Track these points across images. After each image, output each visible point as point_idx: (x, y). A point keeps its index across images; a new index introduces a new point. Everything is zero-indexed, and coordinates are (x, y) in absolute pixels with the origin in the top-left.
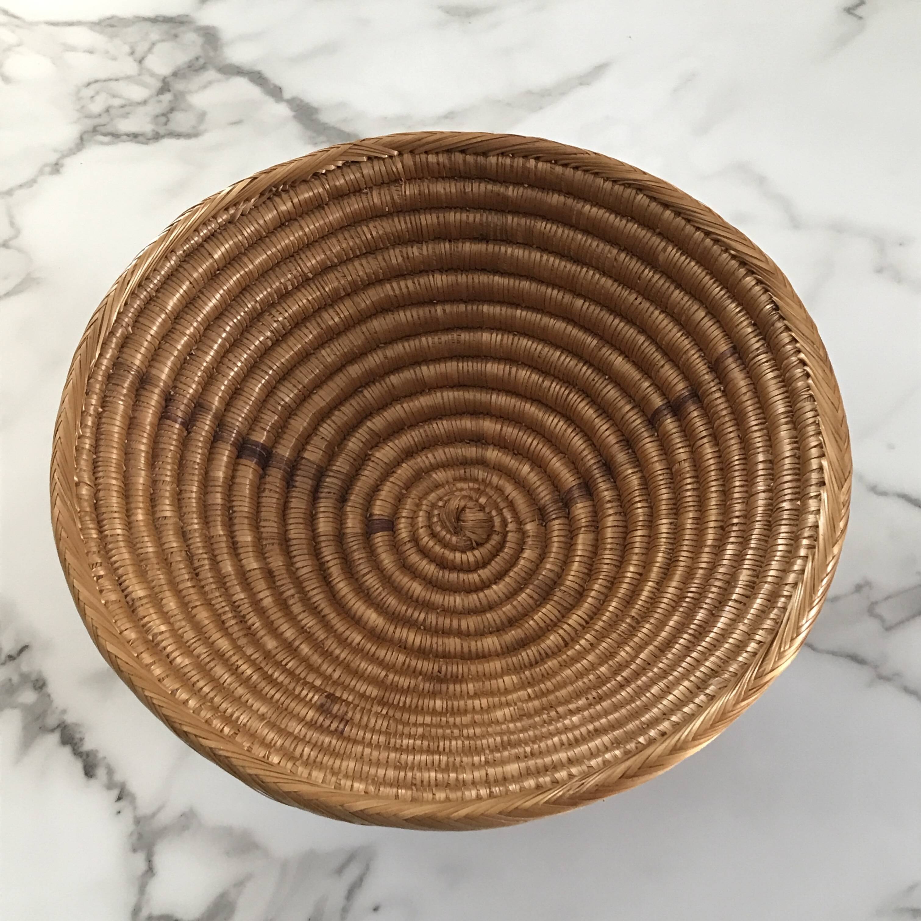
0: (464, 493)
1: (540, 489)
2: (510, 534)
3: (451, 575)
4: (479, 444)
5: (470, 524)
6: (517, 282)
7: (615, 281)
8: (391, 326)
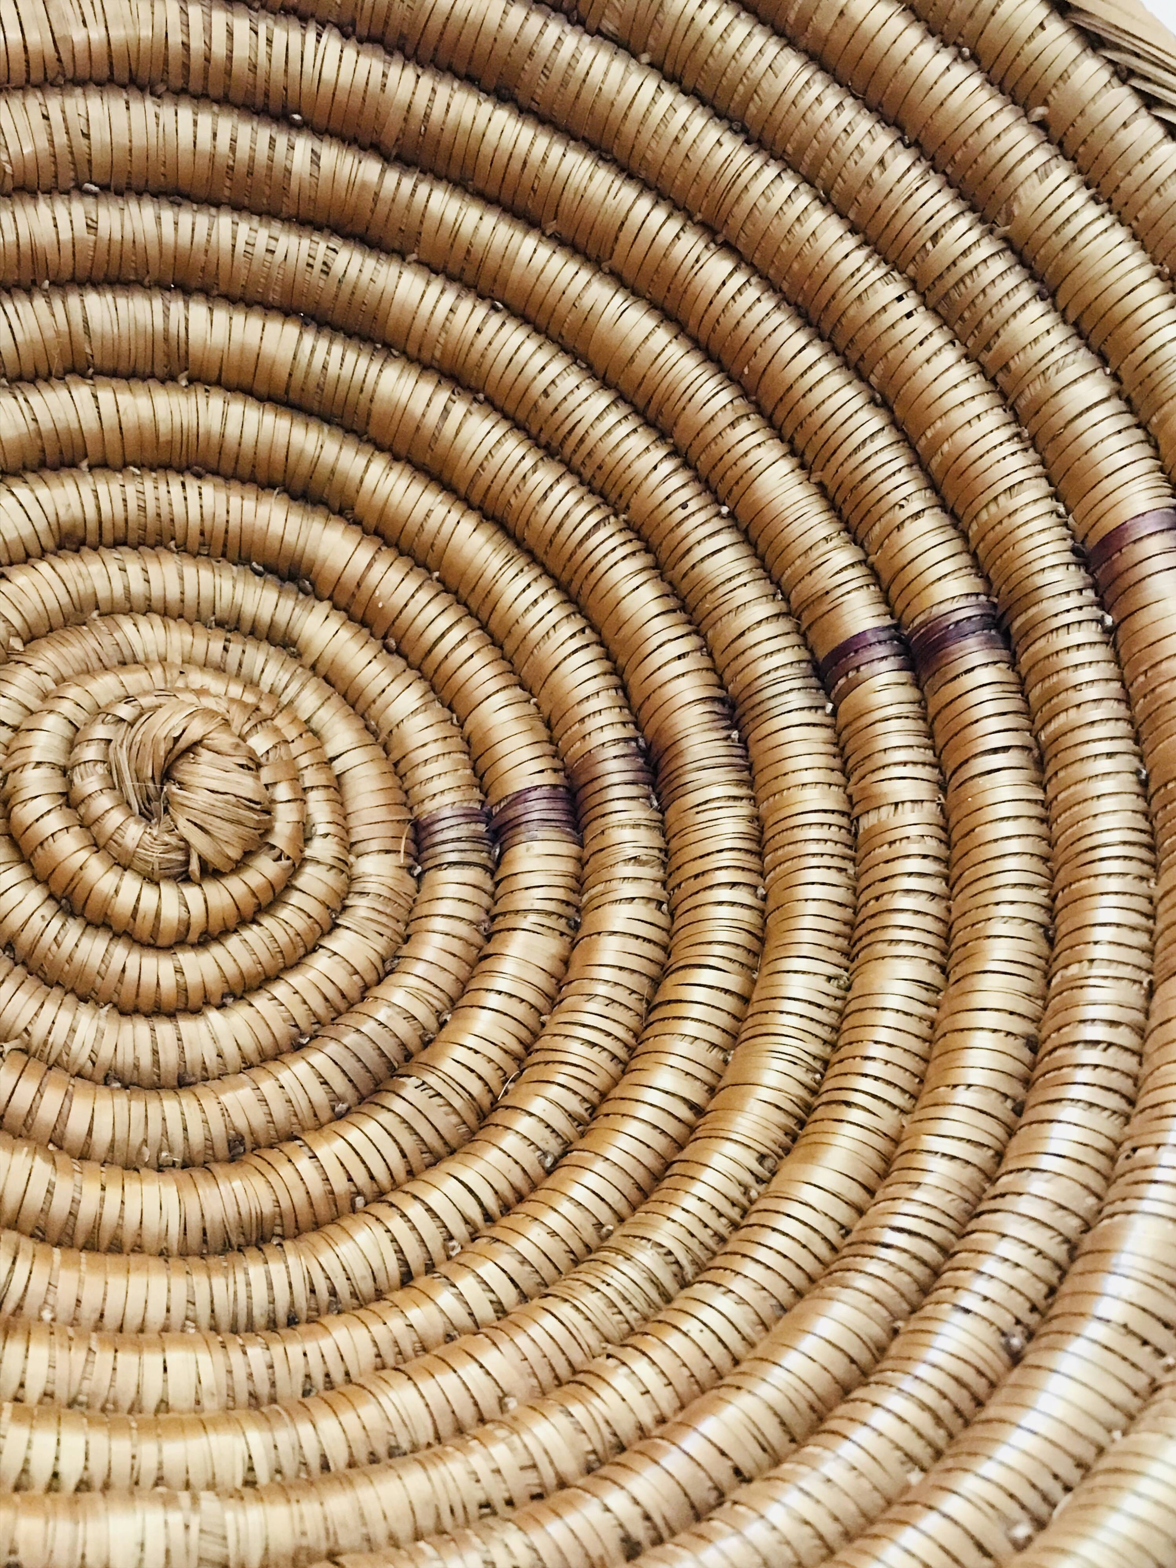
0: (208, 702)
1: (433, 769)
2: (310, 870)
3: (86, 942)
4: (289, 585)
5: (200, 799)
6: (557, 150)
7: (853, 230)
8: (139, 141)
